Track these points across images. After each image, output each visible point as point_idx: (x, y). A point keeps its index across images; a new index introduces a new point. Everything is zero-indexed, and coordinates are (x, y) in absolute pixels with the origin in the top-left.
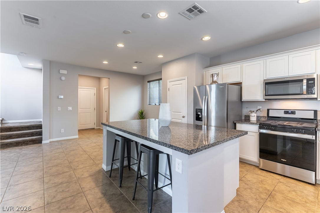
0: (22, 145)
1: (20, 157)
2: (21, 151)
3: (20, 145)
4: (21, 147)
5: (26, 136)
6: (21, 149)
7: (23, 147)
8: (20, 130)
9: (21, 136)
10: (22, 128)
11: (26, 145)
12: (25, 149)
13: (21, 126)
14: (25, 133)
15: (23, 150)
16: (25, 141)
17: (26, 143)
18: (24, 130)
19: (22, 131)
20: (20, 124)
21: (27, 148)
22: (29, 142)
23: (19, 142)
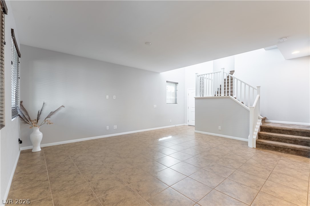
0: (281, 151)
1: (276, 167)
2: (279, 159)
3: (279, 151)
4: (280, 153)
5: (288, 141)
6: (280, 156)
7: (283, 154)
8: (280, 133)
9: (281, 140)
10: (283, 130)
11: (287, 153)
12: (284, 157)
13: (281, 128)
14: (287, 137)
15: (282, 158)
16: (286, 148)
17: (286, 150)
18: (285, 134)
19: (283, 134)
20: (281, 126)
21: (287, 157)
22: (290, 149)
23: (279, 147)
